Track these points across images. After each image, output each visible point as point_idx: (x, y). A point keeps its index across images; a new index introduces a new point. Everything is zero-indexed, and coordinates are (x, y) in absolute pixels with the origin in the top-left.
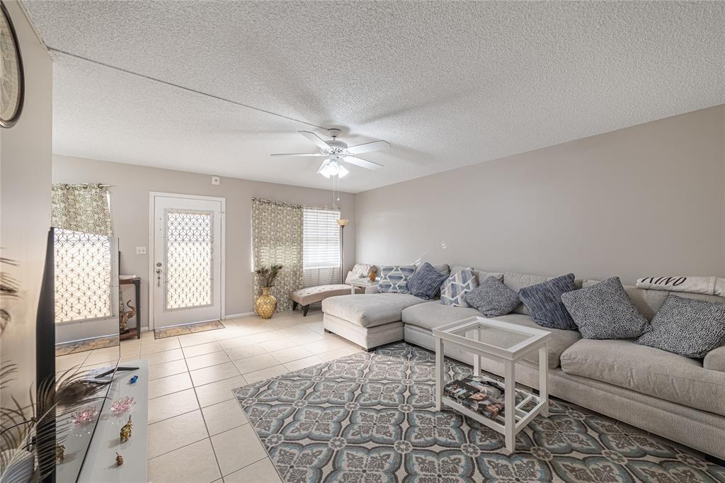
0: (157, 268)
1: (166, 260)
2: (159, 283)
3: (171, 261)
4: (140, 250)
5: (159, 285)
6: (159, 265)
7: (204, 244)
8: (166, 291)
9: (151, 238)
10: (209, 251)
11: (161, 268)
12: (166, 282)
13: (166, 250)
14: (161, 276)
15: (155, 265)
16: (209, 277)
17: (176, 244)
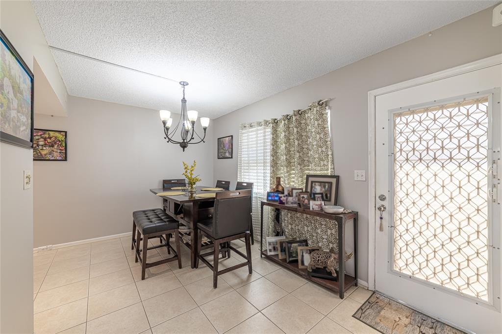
0: (380, 203)
1: (392, 192)
2: (381, 225)
3: (400, 194)
4: (359, 175)
5: (381, 229)
6: (382, 198)
7: (469, 167)
8: (392, 242)
9: (371, 157)
10: (484, 182)
11: (384, 203)
12: (393, 227)
13: (392, 175)
14: (385, 215)
15: (377, 198)
16: (484, 239)
17: (407, 167)
